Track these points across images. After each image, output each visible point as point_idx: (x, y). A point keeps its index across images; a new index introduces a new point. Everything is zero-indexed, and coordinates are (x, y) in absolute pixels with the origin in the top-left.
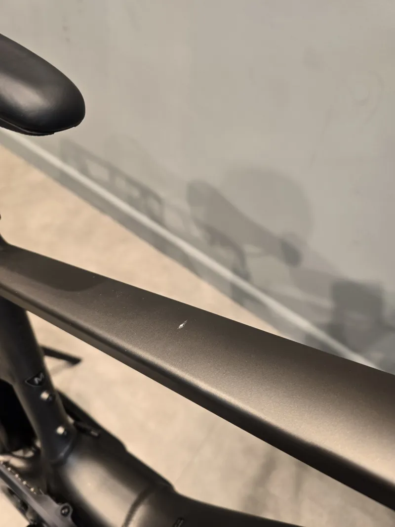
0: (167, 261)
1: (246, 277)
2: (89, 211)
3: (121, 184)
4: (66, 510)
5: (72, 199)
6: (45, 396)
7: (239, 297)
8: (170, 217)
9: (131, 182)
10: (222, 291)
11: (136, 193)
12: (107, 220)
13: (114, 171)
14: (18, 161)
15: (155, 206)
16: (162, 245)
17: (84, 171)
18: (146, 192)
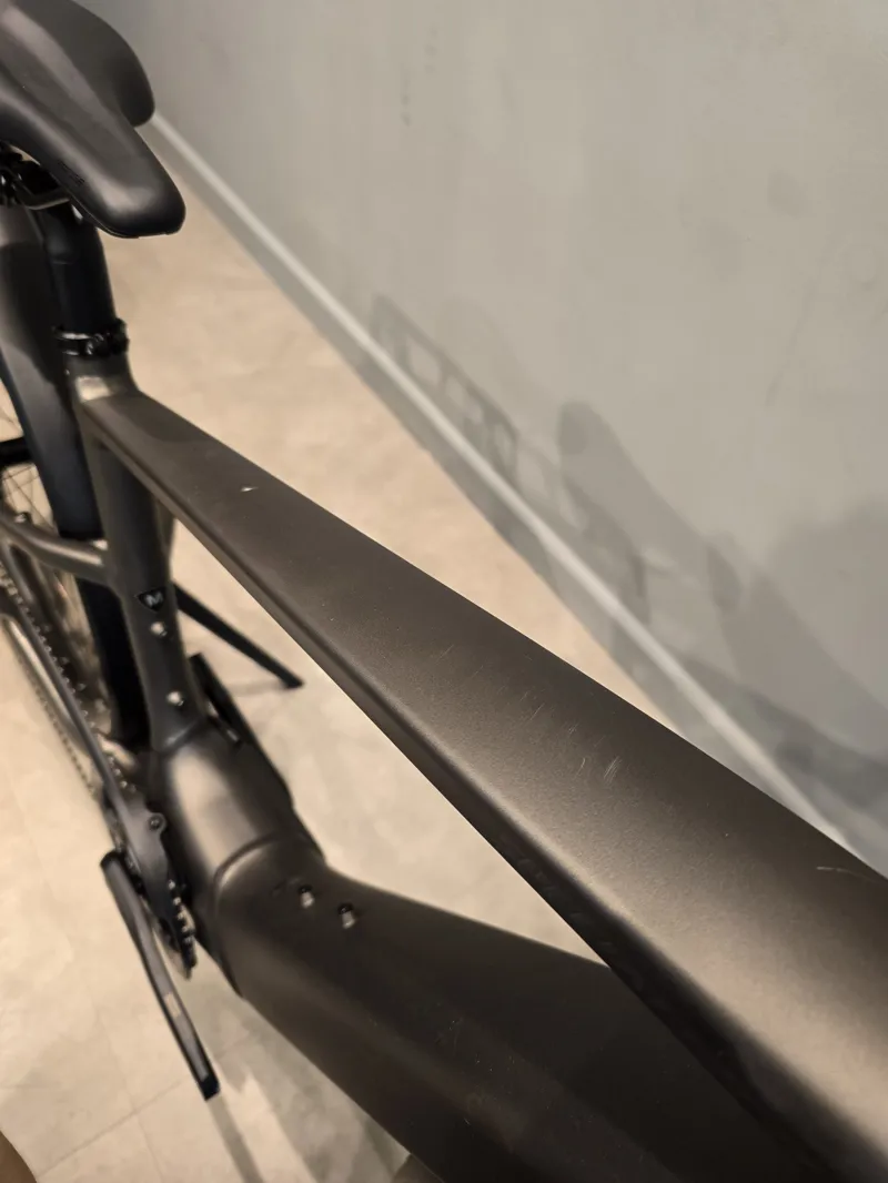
0: (507, 554)
1: (643, 617)
2: (397, 437)
3: (456, 393)
4: (157, 822)
5: (374, 409)
6: (158, 628)
7: (626, 652)
8: (528, 470)
9: (474, 393)
10: (597, 636)
11: (477, 415)
12: (425, 458)
13: (449, 368)
14: (303, 325)
15: (505, 444)
16: (507, 525)
17: (402, 360)
18: (494, 416)
